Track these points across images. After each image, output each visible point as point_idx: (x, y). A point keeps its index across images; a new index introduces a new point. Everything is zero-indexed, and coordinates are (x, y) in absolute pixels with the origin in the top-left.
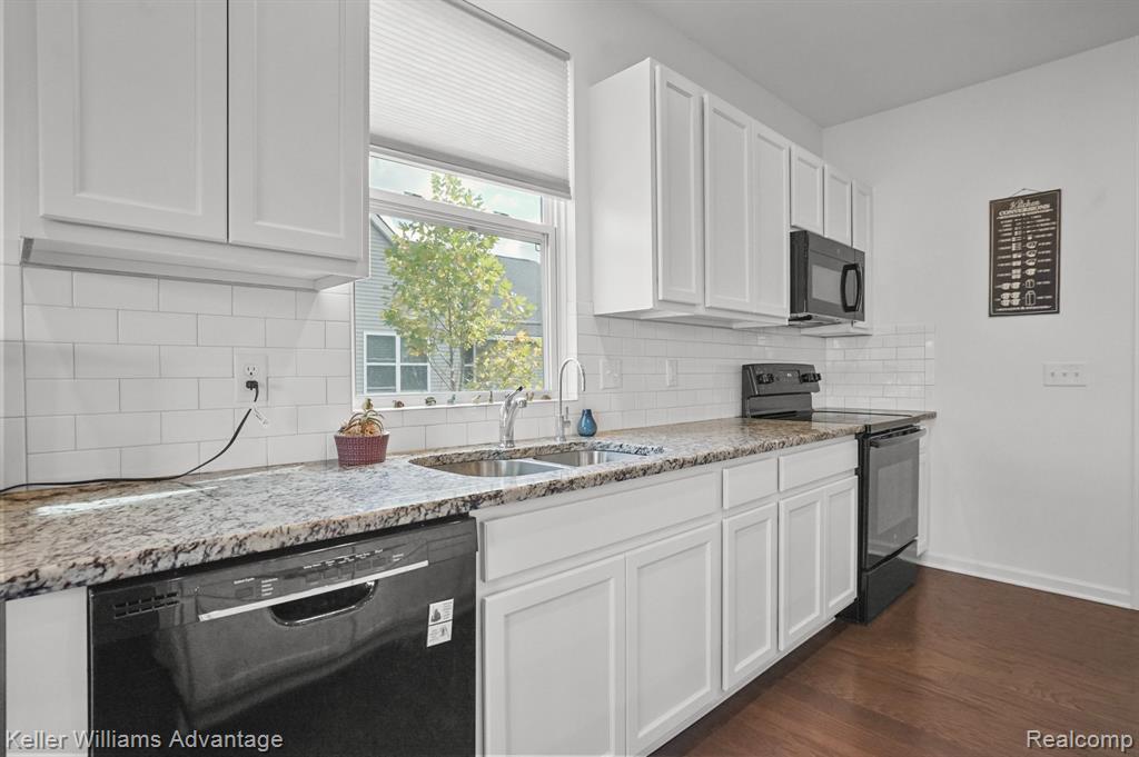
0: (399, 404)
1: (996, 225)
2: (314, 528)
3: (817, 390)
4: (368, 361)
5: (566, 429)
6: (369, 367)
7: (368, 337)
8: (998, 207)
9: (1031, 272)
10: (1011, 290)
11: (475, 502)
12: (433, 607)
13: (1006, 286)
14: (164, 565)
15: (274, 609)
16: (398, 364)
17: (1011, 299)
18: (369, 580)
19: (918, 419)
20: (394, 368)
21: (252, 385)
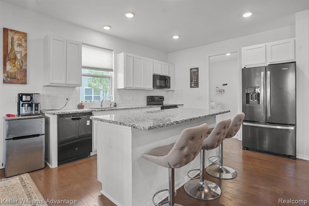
0: (86, 102)
1: (191, 72)
2: (76, 112)
3: (164, 100)
4: (85, 95)
5: (111, 106)
6: (85, 96)
7: (85, 89)
8: (191, 69)
9: (195, 81)
10: (193, 84)
11: (92, 111)
12: (87, 121)
13: (192, 83)
14: (63, 113)
15: (72, 119)
16: (93, 96)
17: (193, 85)
18: (81, 117)
19: (177, 105)
20: (92, 96)
21: (67, 99)
